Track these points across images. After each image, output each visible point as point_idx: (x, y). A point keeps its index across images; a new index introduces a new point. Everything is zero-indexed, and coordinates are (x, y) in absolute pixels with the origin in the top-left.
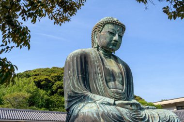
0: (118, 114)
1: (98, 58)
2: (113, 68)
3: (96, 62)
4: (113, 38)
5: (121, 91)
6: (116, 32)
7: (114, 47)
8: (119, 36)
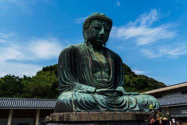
0: (93, 101)
1: (86, 52)
2: (101, 60)
3: (84, 55)
4: (99, 32)
5: (106, 80)
6: (101, 27)
7: (101, 41)
8: (105, 30)
